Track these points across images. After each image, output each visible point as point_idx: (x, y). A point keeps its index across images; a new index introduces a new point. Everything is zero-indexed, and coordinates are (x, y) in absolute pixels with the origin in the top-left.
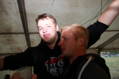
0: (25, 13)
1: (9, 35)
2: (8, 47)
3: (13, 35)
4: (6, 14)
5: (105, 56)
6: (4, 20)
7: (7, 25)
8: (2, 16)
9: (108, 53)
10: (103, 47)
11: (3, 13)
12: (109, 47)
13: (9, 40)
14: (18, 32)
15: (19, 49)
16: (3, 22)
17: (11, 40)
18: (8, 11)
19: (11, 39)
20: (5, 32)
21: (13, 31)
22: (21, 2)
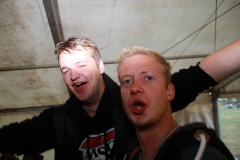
0: (60, 25)
1: (31, 71)
2: (30, 94)
3: (39, 71)
4: (24, 28)
5: (227, 106)
6: (19, 42)
7: (25, 52)
8: (15, 34)
9: (234, 100)
10: (223, 87)
11: (18, 27)
12: (235, 89)
13: (32, 81)
14: (48, 63)
15: (51, 97)
16: (19, 45)
17: (35, 81)
18: (27, 22)
19: (35, 78)
20: (23, 64)
21: (38, 63)
22: (50, 4)
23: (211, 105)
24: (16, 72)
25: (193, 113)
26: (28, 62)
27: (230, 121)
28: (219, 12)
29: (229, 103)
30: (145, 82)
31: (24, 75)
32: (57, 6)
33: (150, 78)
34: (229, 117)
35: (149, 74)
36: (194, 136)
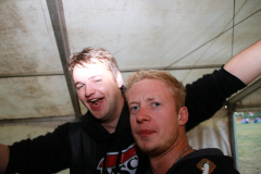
0: (65, 29)
1: (32, 78)
2: (30, 103)
3: (41, 79)
4: (25, 32)
5: (243, 121)
6: (20, 46)
7: (26, 58)
8: (16, 38)
9: (251, 114)
10: (240, 100)
11: (19, 31)
12: (253, 102)
13: (32, 89)
14: (51, 71)
15: (53, 107)
16: (19, 50)
17: (35, 90)
19: (35, 86)
20: (24, 71)
21: (39, 70)
22: (55, 6)
23: (227, 120)
24: (15, 79)
25: (207, 128)
26: (28, 68)
27: (246, 138)
28: (237, 20)
29: (246, 117)
30: (153, 108)
31: (24, 82)
32: (62, 9)
33: (157, 104)
34: (245, 133)
35: (157, 100)
36: (198, 165)
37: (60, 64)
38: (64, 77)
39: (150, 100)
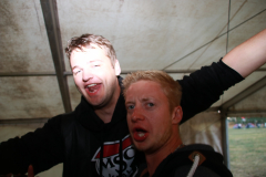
0: (58, 29)
1: (22, 78)
2: (20, 104)
3: (32, 79)
4: (16, 30)
5: (236, 126)
6: (11, 45)
7: (17, 56)
8: (7, 36)
9: (244, 120)
10: (233, 105)
11: (10, 28)
12: (246, 107)
13: (22, 90)
14: (43, 71)
15: (44, 109)
16: (10, 49)
17: (26, 90)
18: (21, 23)
19: (26, 86)
20: (14, 71)
21: (31, 69)
22: (48, 5)
23: (219, 124)
24: (5, 78)
25: (200, 133)
26: (19, 68)
27: (239, 143)
28: (232, 25)
29: (238, 122)
30: (147, 109)
31: (14, 82)
32: (55, 8)
34: (237, 138)
35: (152, 101)
36: (190, 157)
37: (53, 64)
38: (55, 78)
39: (144, 100)
